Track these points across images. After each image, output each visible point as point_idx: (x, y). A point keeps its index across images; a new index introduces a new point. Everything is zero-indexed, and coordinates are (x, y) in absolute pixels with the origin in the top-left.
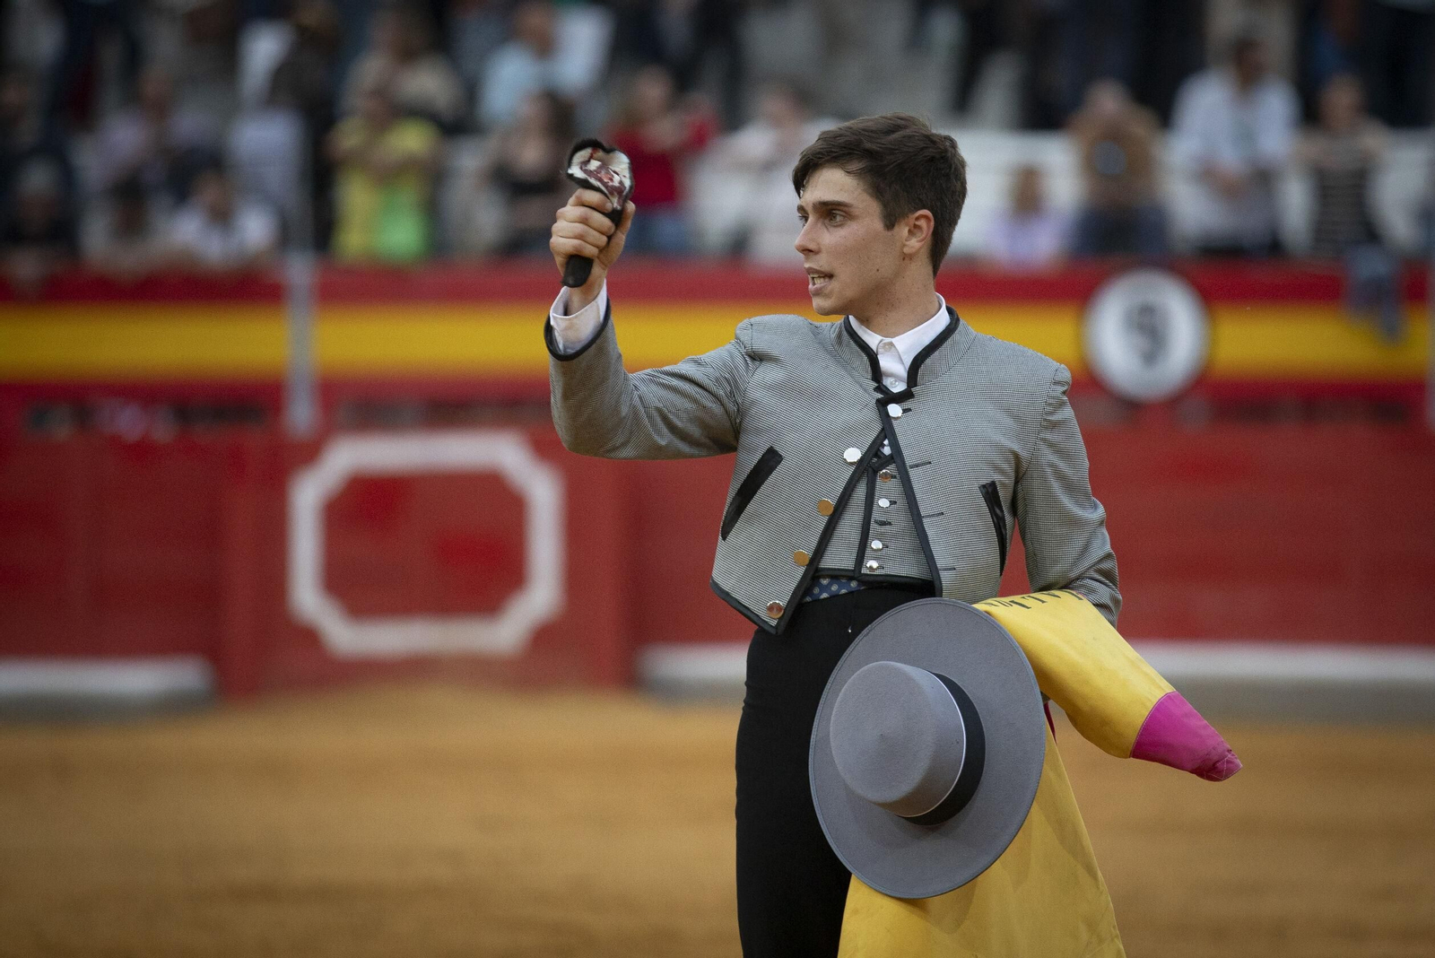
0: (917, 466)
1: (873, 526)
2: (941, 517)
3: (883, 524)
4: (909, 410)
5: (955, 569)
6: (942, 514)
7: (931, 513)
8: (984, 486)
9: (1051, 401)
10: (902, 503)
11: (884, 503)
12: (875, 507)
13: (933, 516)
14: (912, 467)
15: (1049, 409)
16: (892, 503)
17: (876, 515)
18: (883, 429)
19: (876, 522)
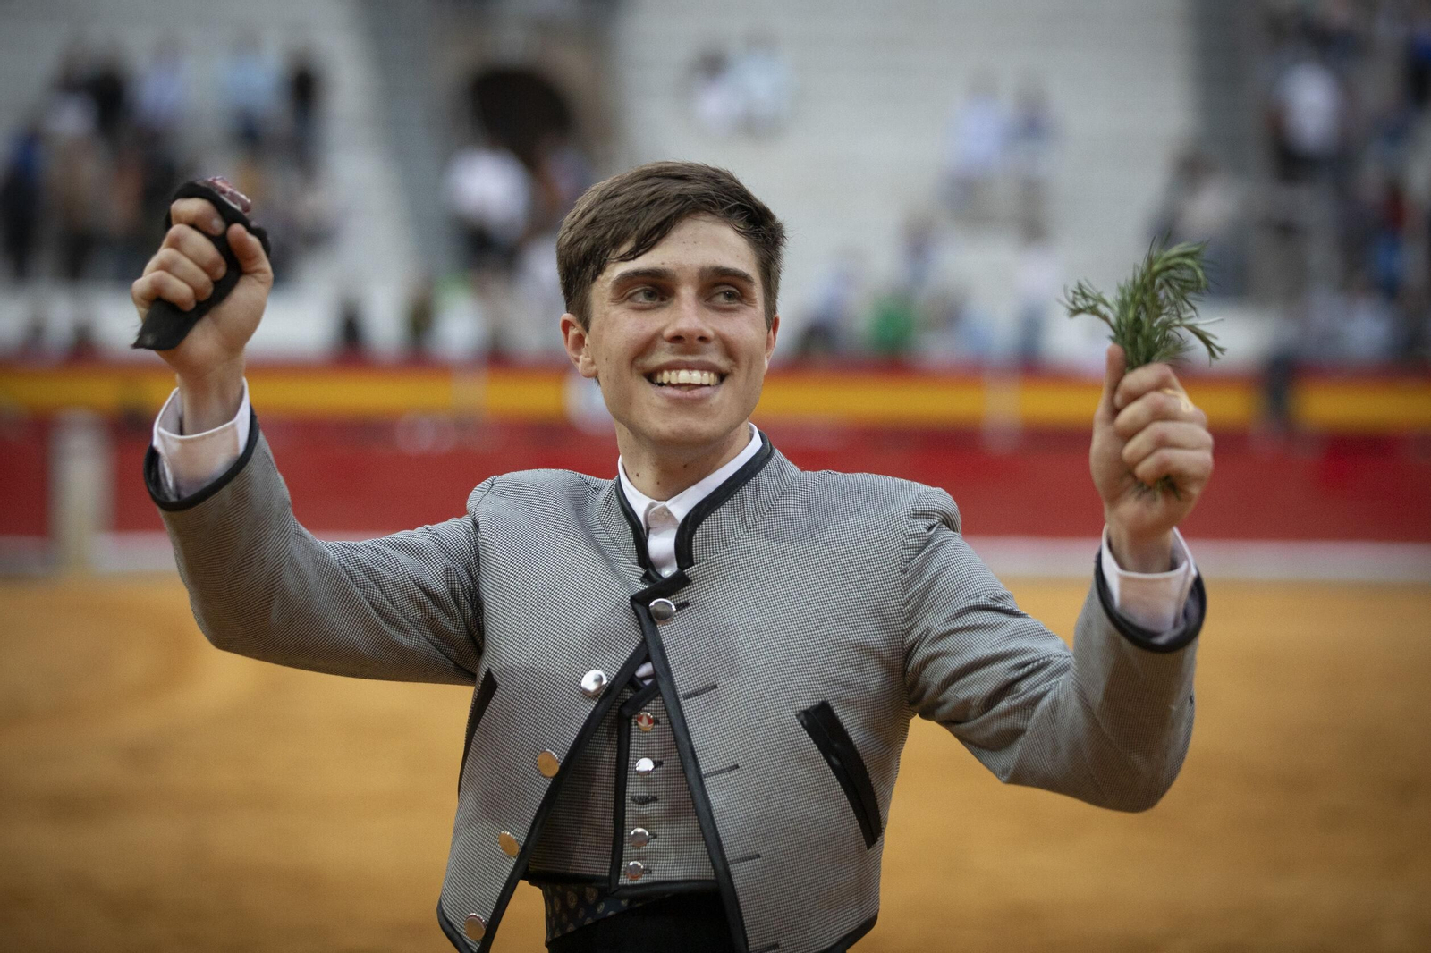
0: (696, 694)
1: (631, 807)
2: (735, 773)
3: (644, 801)
4: (686, 604)
5: (759, 856)
6: (737, 767)
7: (719, 767)
8: (806, 712)
9: (912, 541)
10: (672, 761)
11: (645, 765)
12: (631, 775)
13: (722, 771)
14: (687, 697)
15: (909, 554)
16: (657, 764)
17: (634, 789)
18: (644, 642)
19: (633, 799)
